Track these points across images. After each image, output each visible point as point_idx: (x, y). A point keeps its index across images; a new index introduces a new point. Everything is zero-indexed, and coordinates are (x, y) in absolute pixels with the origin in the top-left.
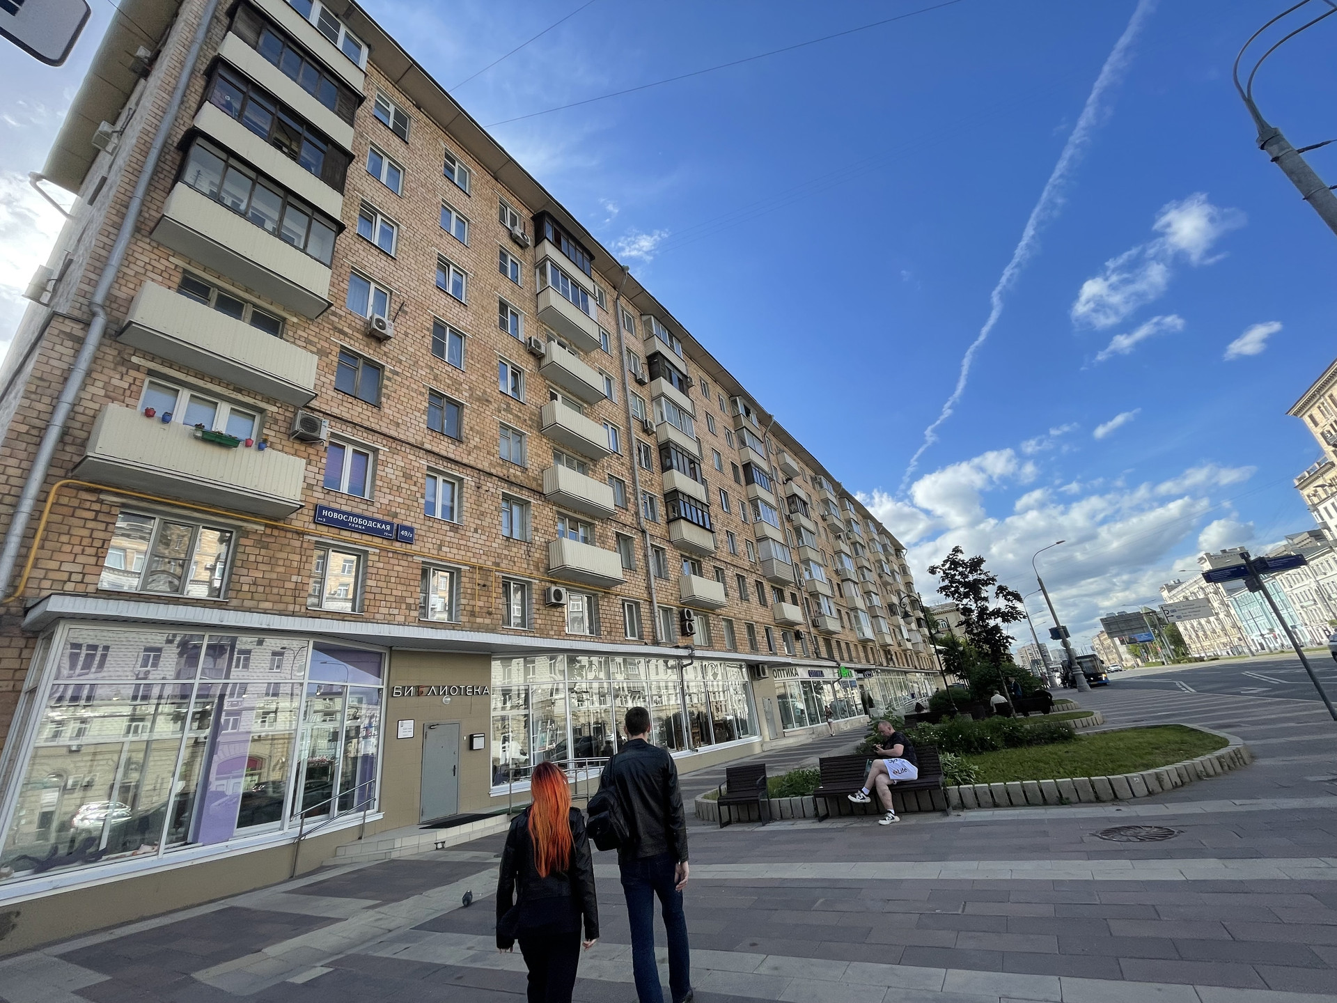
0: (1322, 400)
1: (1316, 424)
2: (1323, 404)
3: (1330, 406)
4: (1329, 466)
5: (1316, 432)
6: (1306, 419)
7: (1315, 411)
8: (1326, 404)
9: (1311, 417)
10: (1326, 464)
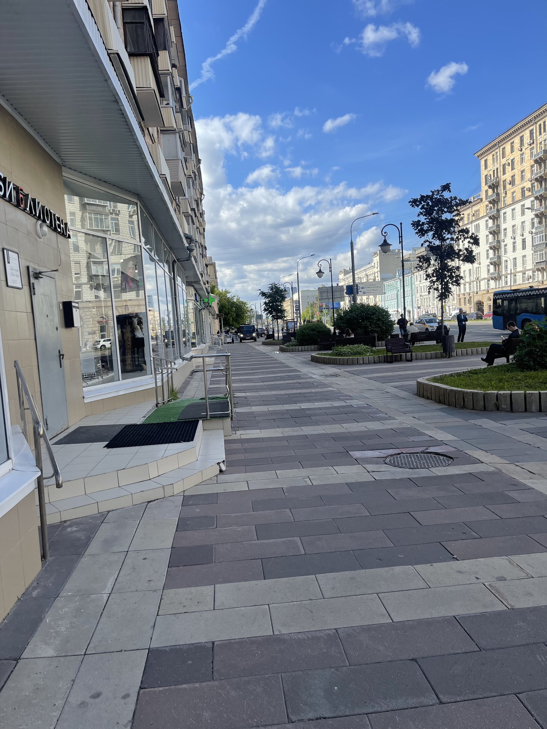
0: (498, 150)
1: (486, 167)
2: (497, 153)
3: (500, 156)
4: (479, 200)
5: (484, 173)
6: (483, 162)
7: (490, 158)
8: (498, 154)
9: (486, 161)
10: (478, 199)
